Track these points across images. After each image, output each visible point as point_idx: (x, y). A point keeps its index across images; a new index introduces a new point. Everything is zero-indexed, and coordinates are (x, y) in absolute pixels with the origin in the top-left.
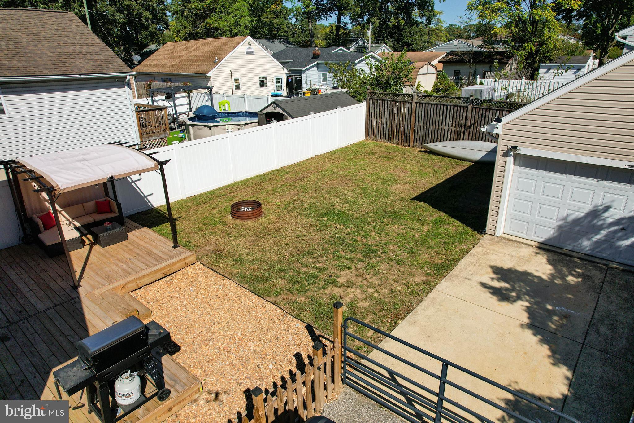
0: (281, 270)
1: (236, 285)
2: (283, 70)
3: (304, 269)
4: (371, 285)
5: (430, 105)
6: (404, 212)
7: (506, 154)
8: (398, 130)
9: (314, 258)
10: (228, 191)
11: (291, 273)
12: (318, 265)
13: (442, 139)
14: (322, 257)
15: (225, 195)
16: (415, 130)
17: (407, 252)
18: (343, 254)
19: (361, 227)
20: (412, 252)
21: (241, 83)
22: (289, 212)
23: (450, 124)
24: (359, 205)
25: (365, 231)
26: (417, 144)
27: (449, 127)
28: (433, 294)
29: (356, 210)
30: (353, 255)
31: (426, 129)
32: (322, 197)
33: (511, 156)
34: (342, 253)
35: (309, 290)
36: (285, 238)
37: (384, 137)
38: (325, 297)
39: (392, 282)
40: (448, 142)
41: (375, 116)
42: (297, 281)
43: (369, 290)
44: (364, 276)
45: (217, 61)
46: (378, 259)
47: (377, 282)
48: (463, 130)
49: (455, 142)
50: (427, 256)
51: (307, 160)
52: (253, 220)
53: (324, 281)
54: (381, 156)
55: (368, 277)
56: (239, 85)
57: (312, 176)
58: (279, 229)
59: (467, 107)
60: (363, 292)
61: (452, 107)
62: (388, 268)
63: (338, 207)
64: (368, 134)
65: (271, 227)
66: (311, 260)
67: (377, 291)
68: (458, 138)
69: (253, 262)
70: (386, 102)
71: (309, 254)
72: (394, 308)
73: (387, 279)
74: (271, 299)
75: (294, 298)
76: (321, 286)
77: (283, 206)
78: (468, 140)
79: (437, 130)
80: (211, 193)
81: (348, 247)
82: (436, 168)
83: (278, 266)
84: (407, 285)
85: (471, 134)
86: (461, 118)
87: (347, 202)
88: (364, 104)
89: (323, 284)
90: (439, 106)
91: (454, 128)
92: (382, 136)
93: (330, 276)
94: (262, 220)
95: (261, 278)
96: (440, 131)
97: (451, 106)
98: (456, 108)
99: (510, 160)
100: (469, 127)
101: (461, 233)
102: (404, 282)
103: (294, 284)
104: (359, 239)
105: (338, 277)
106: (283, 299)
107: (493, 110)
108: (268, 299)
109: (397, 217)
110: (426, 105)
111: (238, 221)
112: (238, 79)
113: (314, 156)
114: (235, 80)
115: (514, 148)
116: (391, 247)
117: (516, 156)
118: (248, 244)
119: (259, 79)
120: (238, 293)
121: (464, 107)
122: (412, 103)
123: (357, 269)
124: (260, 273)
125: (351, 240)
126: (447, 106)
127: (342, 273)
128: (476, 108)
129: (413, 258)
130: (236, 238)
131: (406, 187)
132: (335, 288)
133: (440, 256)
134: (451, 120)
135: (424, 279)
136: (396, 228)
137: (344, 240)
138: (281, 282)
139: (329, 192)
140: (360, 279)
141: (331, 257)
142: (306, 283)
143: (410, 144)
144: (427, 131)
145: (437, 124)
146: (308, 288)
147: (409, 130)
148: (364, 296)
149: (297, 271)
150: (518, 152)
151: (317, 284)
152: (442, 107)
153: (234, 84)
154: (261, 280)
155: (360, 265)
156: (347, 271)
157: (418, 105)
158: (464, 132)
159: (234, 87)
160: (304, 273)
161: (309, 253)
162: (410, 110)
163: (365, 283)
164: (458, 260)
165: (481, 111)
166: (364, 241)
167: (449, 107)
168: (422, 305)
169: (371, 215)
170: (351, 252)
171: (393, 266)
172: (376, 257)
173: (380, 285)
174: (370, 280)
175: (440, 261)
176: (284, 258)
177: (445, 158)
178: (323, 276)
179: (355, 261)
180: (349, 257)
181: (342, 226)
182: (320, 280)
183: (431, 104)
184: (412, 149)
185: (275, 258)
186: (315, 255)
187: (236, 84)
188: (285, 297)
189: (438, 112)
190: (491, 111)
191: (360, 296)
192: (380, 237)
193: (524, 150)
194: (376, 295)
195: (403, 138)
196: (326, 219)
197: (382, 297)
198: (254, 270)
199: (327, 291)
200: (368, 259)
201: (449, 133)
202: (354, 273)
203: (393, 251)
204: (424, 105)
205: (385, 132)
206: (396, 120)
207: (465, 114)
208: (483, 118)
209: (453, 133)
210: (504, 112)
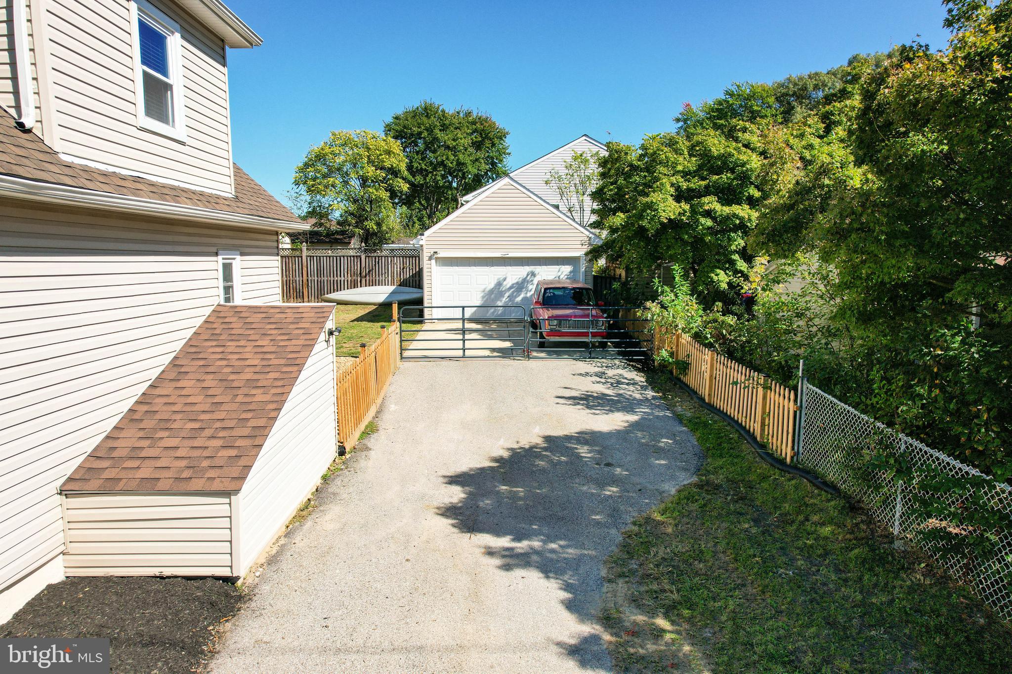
5: (322, 258)
7: (430, 258)
8: (288, 287)
13: (339, 289)
16: (308, 285)
23: (346, 274)
26: (313, 298)
27: (345, 278)
31: (320, 281)
33: (433, 259)
40: (347, 291)
48: (359, 280)
49: (354, 290)
59: (360, 257)
61: (346, 258)
68: (355, 286)
78: (366, 286)
79: (332, 282)
85: (368, 281)
86: (356, 268)
90: (332, 258)
91: (350, 278)
96: (335, 282)
97: (344, 257)
98: (349, 258)
99: (433, 262)
100: (366, 276)
110: (318, 258)
115: (436, 253)
117: (437, 259)
121: (357, 256)
122: (301, 257)
126: (340, 257)
128: (369, 257)
134: (346, 270)
143: (305, 300)
144: (322, 285)
145: (332, 275)
147: (301, 286)
150: (439, 256)
152: (335, 258)
157: (308, 258)
158: (361, 281)
162: (300, 264)
165: (374, 259)
167: (342, 258)
189: (331, 264)
190: (383, 258)
193: (442, 254)
195: (295, 295)
201: (346, 283)
204: (315, 258)
207: (359, 263)
208: (377, 265)
209: (349, 283)
210: (395, 258)
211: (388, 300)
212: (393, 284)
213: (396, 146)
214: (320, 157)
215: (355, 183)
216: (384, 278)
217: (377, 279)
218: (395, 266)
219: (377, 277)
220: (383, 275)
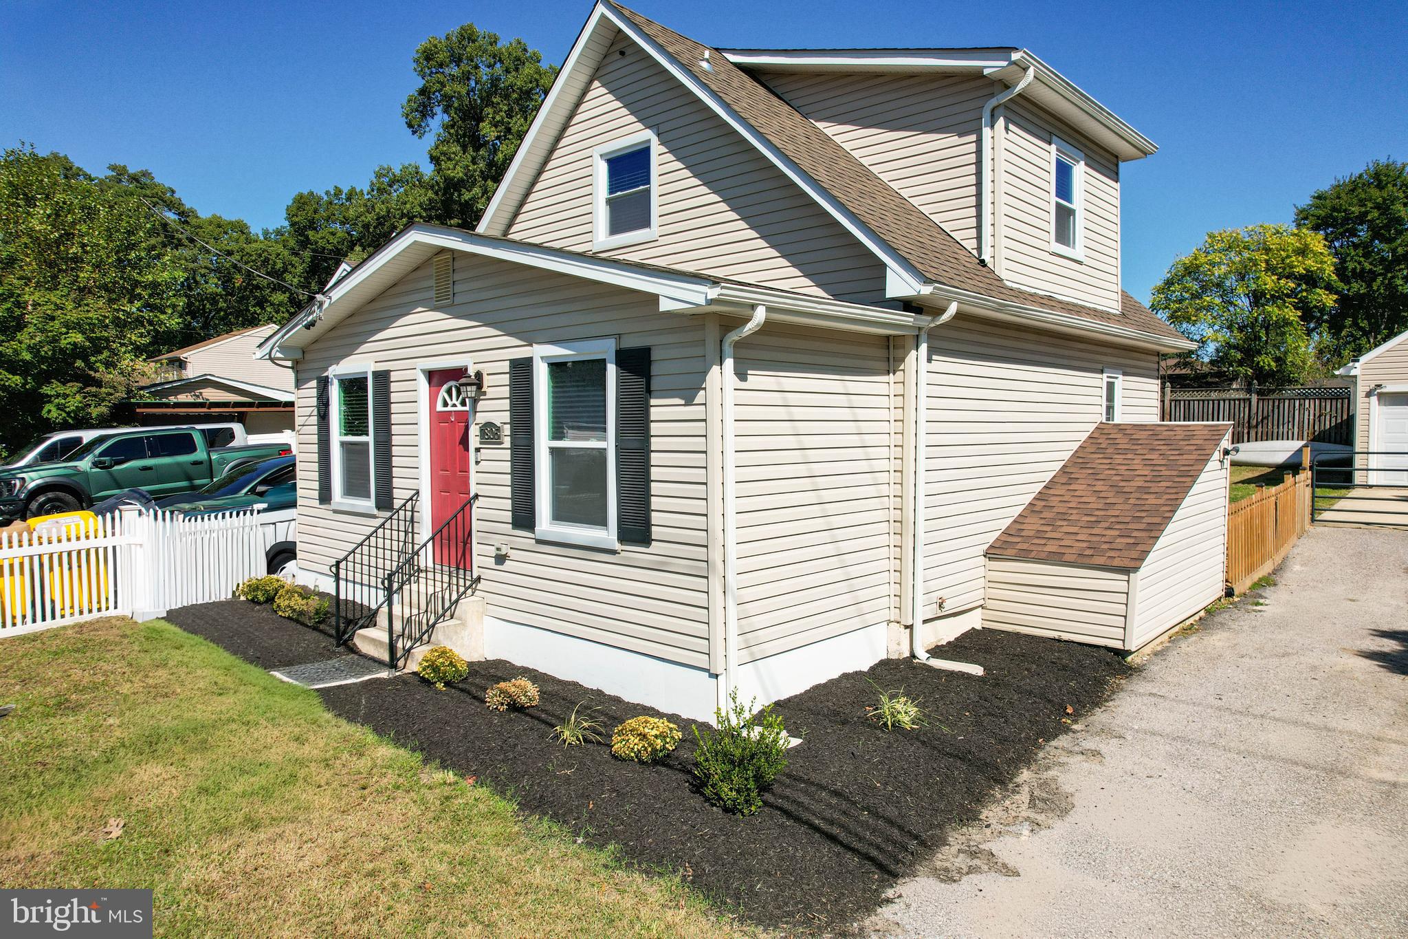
5: (1192, 403)
7: (1368, 395)
33: (1374, 395)
48: (1246, 431)
59: (1249, 400)
61: (1227, 402)
68: (1239, 441)
78: (1256, 440)
85: (1260, 434)
86: (1242, 415)
90: (1206, 402)
97: (1224, 400)
98: (1232, 402)
99: (1373, 399)
100: (1256, 426)
107: (1289, 400)
110: (1186, 402)
115: (1378, 387)
117: (1380, 395)
121: (1244, 400)
126: (1219, 401)
128: (1263, 400)
150: (1383, 390)
152: (1211, 402)
157: (1173, 404)
158: (1248, 433)
165: (1271, 403)
167: (1222, 403)
183: (1194, 400)
189: (1205, 410)
190: (1287, 402)
193: (1390, 388)
204: (1182, 403)
207: (1247, 410)
208: (1276, 411)
210: (1307, 402)
211: (1291, 461)
212: (1300, 437)
213: (1317, 242)
214: (1191, 270)
215: (1244, 302)
216: (1286, 430)
217: (1275, 431)
218: (1306, 413)
219: (1275, 427)
220: (1286, 426)
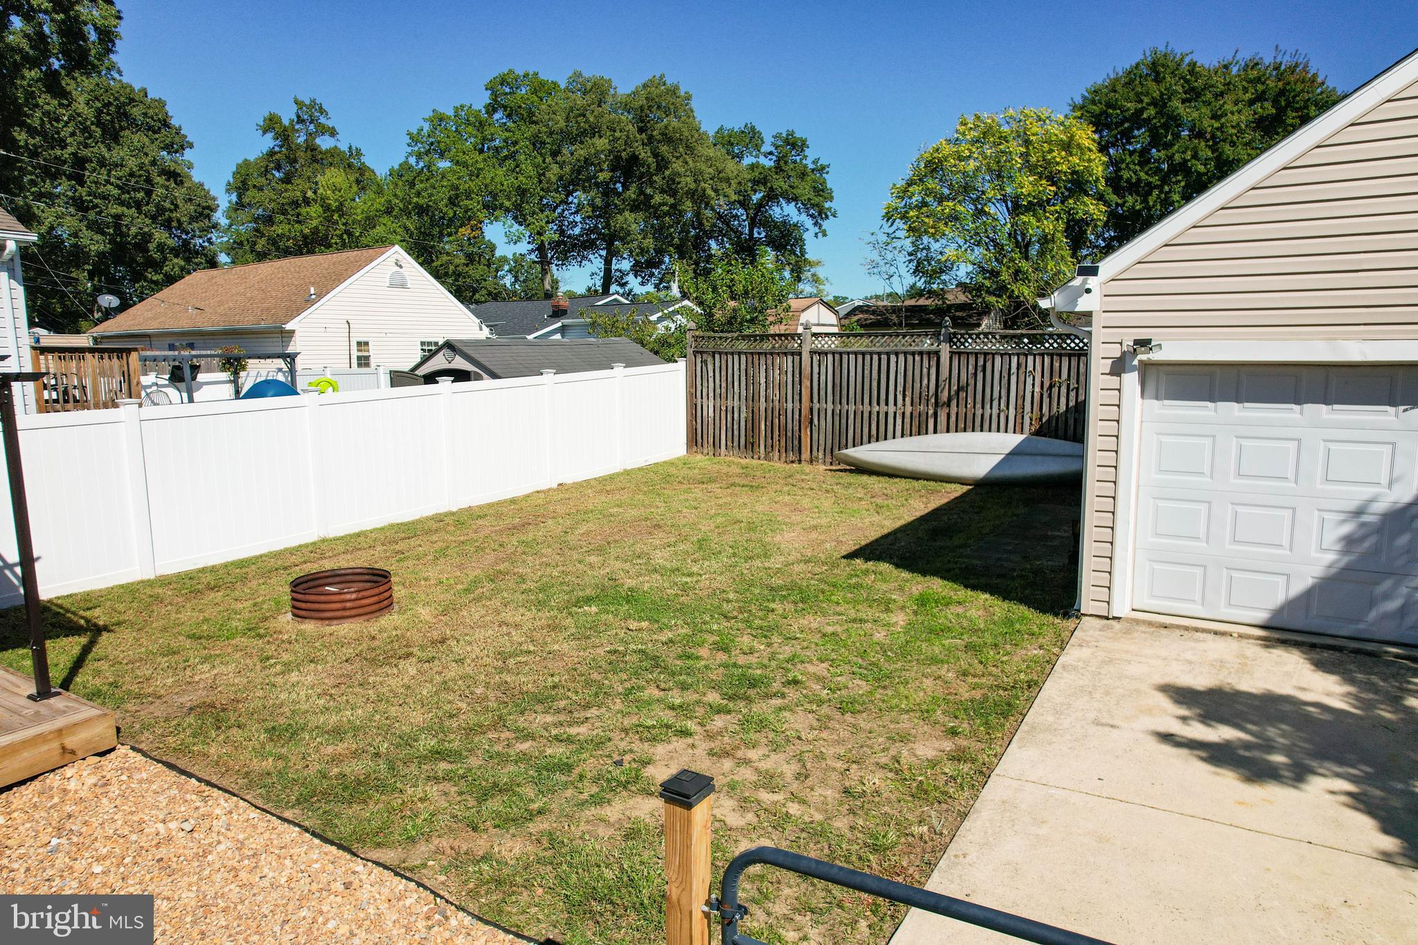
0: (438, 755)
1: (254, 814)
2: (481, 329)
3: (525, 746)
4: (769, 781)
5: (845, 357)
6: (826, 588)
7: (1119, 367)
8: (769, 424)
9: (558, 711)
10: (293, 559)
11: (474, 762)
12: (573, 731)
13: (880, 435)
14: (587, 706)
15: (285, 568)
16: (811, 422)
17: (864, 677)
18: (657, 694)
19: (705, 623)
20: (881, 679)
21: (373, 352)
22: (477, 600)
23: (900, 397)
24: (690, 575)
25: (719, 633)
26: (821, 455)
27: (898, 407)
28: (995, 790)
29: (685, 589)
30: (691, 697)
31: (838, 416)
32: (580, 562)
33: (1133, 369)
34: (652, 692)
35: (540, 812)
36: (460, 661)
37: (736, 444)
38: (602, 831)
39: (839, 765)
40: (899, 440)
41: (711, 394)
42: (495, 785)
43: (766, 797)
44: (740, 754)
45: (313, 297)
46: (777, 702)
47: (789, 770)
48: (931, 412)
49: (916, 440)
50: (928, 683)
51: (538, 492)
52: (361, 619)
53: (595, 781)
54: (733, 485)
55: (752, 754)
56: (367, 358)
57: (550, 522)
58: (443, 641)
59: (937, 353)
60: (744, 804)
61: (901, 357)
62: (815, 724)
63: (630, 583)
64: (694, 439)
65: (414, 635)
66: (549, 719)
67: (794, 797)
68: (921, 431)
69: (337, 733)
70: (736, 357)
71: (540, 702)
72: (875, 849)
73: (821, 757)
74: (388, 856)
75: (480, 844)
76: (585, 796)
77: (460, 587)
78: (948, 431)
79: (866, 415)
80: (242, 564)
81: (673, 674)
82: (879, 501)
83: (427, 743)
84: (895, 768)
85: (953, 418)
86: (925, 382)
87: (656, 571)
88: (681, 365)
89: (595, 789)
90: (868, 357)
91: (909, 409)
92: (729, 443)
93: (619, 763)
94: (389, 621)
95: (359, 783)
96: (874, 417)
97: (897, 354)
98: (910, 358)
99: (1131, 380)
100: (948, 403)
101: (1009, 622)
102: (883, 760)
103: (483, 797)
104: (704, 652)
105: (646, 763)
106: (439, 851)
108: (376, 855)
109: (804, 598)
110: (837, 357)
111: (309, 627)
112: (367, 344)
113: (555, 486)
114: (359, 344)
115: (1144, 343)
116: (811, 669)
117: (1146, 369)
118: (330, 681)
119: (420, 347)
120: (256, 843)
121: (929, 353)
122: (800, 354)
123: (710, 736)
124: (356, 768)
125: (680, 657)
126: (888, 354)
127: (660, 750)
128: (960, 354)
129: (889, 692)
130: (288, 668)
131: (814, 535)
132: (639, 799)
133: (970, 679)
134: (900, 388)
135: (948, 745)
136: (812, 621)
137: (655, 658)
138: (433, 790)
139: (600, 551)
140: (727, 764)
141: (618, 705)
142: (529, 791)
143: (803, 457)
144: (844, 421)
145: (866, 400)
146: (535, 806)
147: (796, 423)
148: (750, 817)
149: (498, 754)
150: (1155, 356)
151: (569, 793)
152: (875, 357)
153: (355, 354)
154: (356, 790)
155: (719, 722)
156: (678, 744)
157: (815, 357)
158: (935, 415)
159: (354, 361)
160: (524, 757)
161: (543, 700)
162: (797, 372)
163: (746, 774)
164: (1034, 686)
165: (972, 360)
166: (721, 657)
167: (893, 358)
168: (973, 829)
169: (731, 596)
170: (684, 687)
171: (829, 718)
172: (768, 696)
173: (802, 776)
174: (763, 765)
175: (978, 694)
176: (451, 716)
177: (897, 480)
178: (590, 765)
179: (700, 711)
180: (678, 701)
181: (644, 624)
182: (581, 777)
183: (848, 353)
184: (806, 467)
185: (418, 717)
186: (562, 704)
187: (360, 354)
188: (445, 843)
189: (867, 372)
190: (998, 361)
191: (734, 820)
192: (769, 645)
193: (1171, 350)
194: (794, 809)
195: (783, 444)
196: (594, 609)
197: (819, 817)
198: (336, 759)
199: (613, 812)
200: (742, 704)
201: (899, 421)
202: (703, 747)
203: (820, 679)
204: (830, 357)
205: (736, 433)
206: (763, 399)
207: (933, 371)
208: (980, 376)
209: (907, 420)
210: (1030, 359)
211: (1000, 473)
212: (1019, 429)
216: (995, 411)
217: (979, 412)
218: (1030, 381)
219: (979, 406)
220: (995, 403)
